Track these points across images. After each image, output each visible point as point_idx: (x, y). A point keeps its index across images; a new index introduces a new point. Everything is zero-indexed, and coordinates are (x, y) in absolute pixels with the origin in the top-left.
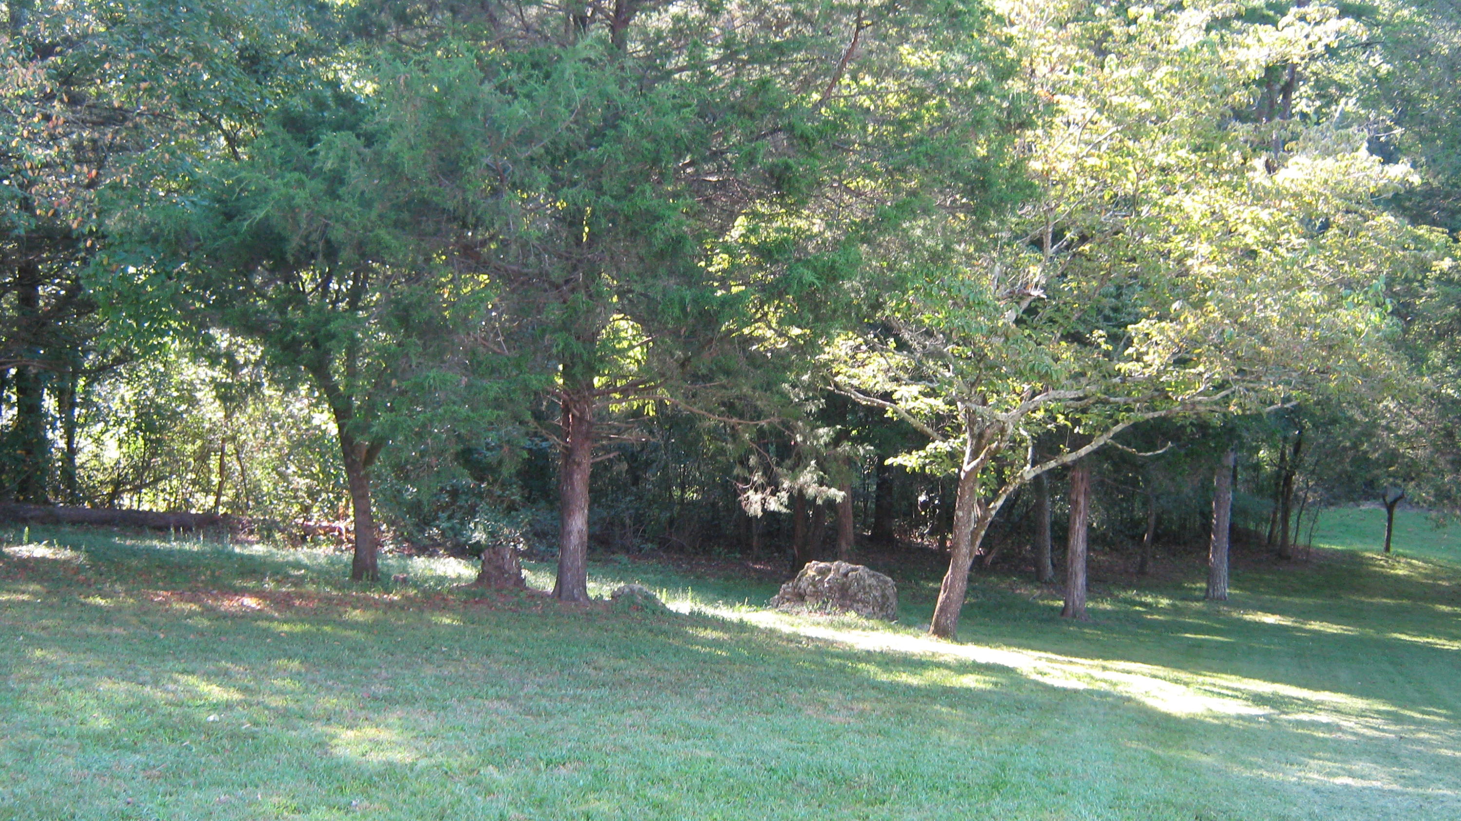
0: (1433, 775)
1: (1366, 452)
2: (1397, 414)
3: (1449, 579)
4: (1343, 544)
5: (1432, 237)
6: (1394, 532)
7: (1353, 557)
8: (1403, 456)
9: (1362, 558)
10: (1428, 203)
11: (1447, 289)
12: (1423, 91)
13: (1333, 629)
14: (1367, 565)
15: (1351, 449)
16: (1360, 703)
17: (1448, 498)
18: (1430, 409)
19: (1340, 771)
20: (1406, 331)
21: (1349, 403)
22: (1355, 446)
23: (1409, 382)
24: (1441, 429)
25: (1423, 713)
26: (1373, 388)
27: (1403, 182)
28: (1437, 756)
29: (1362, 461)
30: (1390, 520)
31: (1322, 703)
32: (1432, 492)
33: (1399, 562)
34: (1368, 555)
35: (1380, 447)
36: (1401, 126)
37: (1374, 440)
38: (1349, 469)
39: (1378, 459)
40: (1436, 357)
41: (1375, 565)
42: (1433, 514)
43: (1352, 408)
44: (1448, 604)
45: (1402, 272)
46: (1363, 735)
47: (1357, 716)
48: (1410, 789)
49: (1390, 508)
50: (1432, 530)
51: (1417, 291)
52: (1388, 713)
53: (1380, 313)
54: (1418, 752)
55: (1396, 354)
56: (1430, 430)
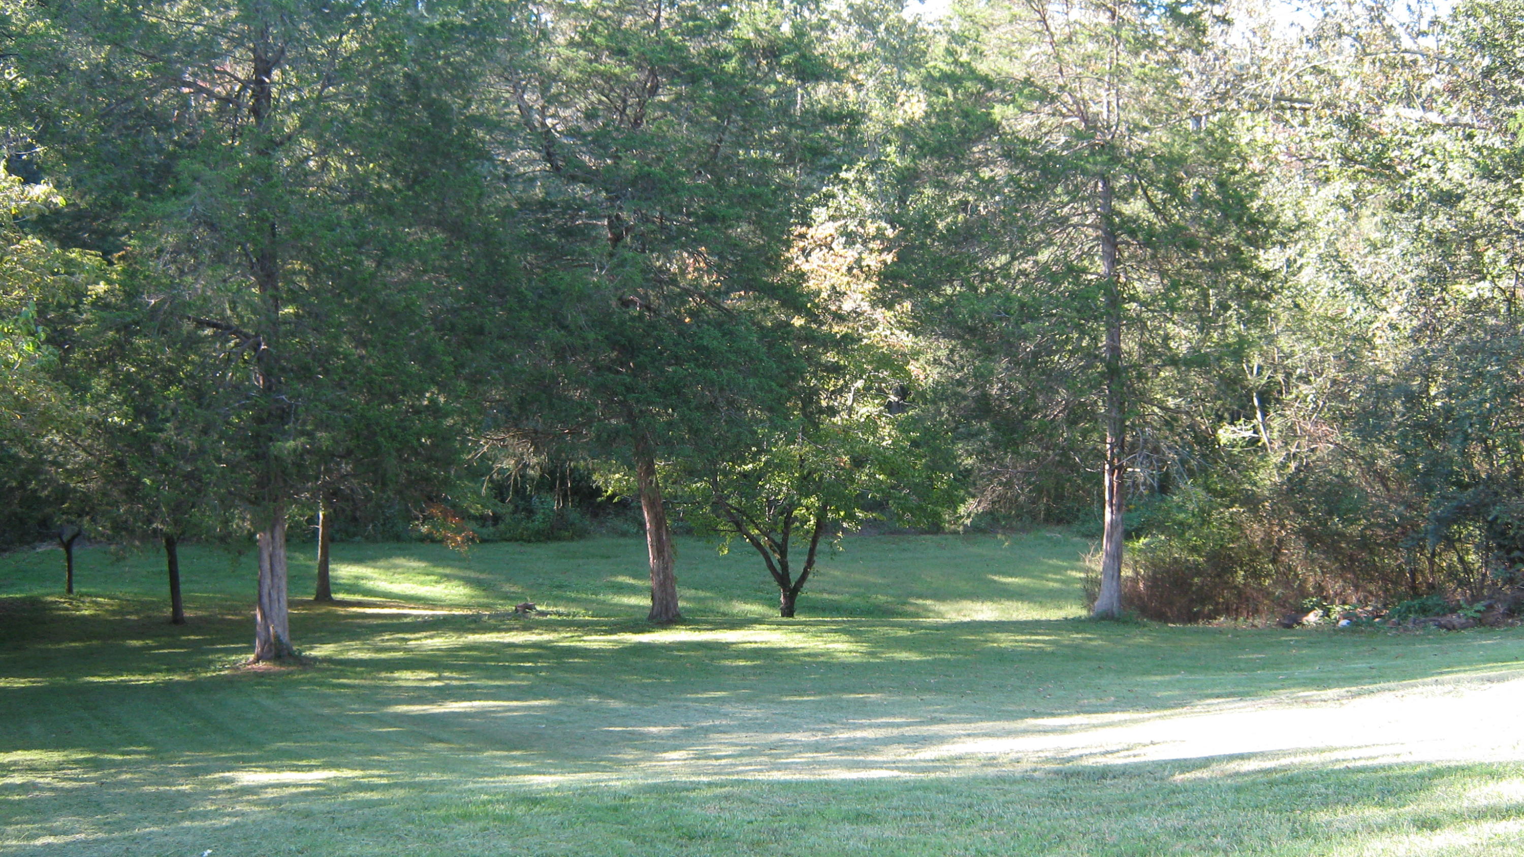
0: (138, 815)
1: (34, 491)
2: (63, 448)
3: (137, 612)
4: (21, 591)
5: (85, 260)
6: (75, 571)
7: (34, 604)
8: (75, 490)
9: (46, 603)
10: (76, 225)
11: (104, 314)
12: (63, 108)
13: (19, 683)
14: (51, 609)
15: (17, 488)
16: (56, 756)
17: (126, 529)
18: (98, 439)
19: (40, 832)
20: (64, 360)
21: (10, 440)
22: (22, 486)
23: (71, 413)
24: (111, 459)
25: (123, 753)
26: (33, 422)
27: (47, 203)
28: (141, 795)
29: (32, 501)
30: (69, 559)
31: (15, 763)
32: (108, 525)
33: (83, 602)
34: (49, 599)
35: (49, 485)
36: (43, 144)
37: (42, 477)
38: (19, 510)
39: (48, 496)
40: (99, 385)
41: (59, 609)
42: (113, 548)
43: (15, 445)
44: (137, 639)
45: (54, 297)
46: (62, 789)
47: (54, 770)
48: (116, 834)
49: (68, 546)
50: (112, 564)
51: (72, 317)
52: (87, 760)
53: (33, 342)
54: (121, 794)
55: (55, 384)
56: (100, 461)
